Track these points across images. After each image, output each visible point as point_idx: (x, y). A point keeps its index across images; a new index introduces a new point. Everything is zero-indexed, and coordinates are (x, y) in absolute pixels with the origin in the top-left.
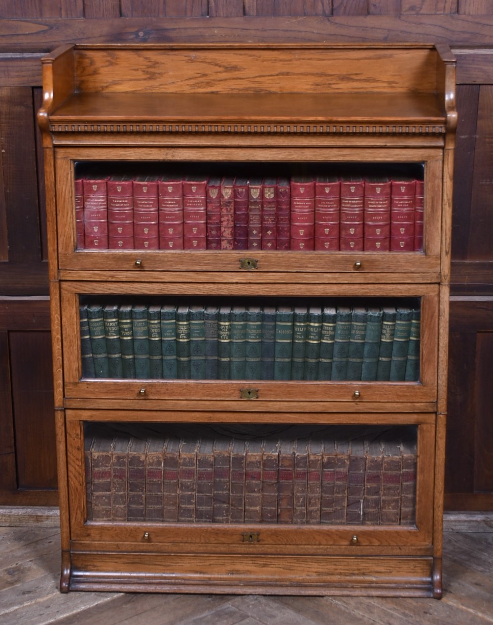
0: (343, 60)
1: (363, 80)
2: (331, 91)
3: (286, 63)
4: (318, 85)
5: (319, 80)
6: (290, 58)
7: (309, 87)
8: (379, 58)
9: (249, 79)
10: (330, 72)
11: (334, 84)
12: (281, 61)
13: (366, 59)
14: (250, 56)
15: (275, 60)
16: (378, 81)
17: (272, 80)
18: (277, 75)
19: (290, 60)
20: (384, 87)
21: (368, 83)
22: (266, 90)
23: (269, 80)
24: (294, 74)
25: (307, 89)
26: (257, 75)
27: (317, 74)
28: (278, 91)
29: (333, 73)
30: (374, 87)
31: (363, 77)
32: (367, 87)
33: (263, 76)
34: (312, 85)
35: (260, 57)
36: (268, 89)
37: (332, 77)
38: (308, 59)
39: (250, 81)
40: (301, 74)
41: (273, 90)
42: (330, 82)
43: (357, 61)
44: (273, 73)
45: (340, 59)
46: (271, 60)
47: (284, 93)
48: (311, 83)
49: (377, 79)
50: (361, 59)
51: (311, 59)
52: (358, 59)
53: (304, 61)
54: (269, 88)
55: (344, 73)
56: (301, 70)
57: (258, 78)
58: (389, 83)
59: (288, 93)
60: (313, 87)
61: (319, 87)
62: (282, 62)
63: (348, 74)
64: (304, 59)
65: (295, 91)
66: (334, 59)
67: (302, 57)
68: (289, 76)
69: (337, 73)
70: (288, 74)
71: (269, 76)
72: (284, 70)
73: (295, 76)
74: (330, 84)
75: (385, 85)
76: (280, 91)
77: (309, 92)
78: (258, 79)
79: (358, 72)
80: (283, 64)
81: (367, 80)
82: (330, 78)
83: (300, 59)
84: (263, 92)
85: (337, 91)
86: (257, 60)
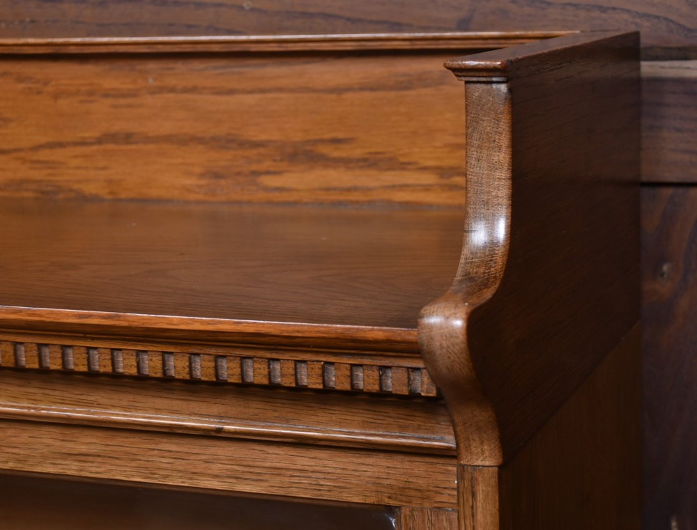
0: (291, 91)
1: (359, 160)
2: (262, 196)
3: (122, 101)
4: (217, 176)
5: (222, 159)
6: (131, 86)
7: (191, 181)
8: (405, 85)
9: (21, 154)
10: (253, 134)
11: (268, 173)
12: (106, 96)
13: (363, 88)
14: (20, 79)
15: (91, 93)
16: (403, 166)
17: (85, 156)
18: (99, 141)
19: (134, 94)
20: (427, 188)
21: (373, 172)
22: (71, 190)
23: (76, 157)
24: (148, 140)
25: (188, 189)
26: (43, 140)
27: (214, 139)
28: (104, 193)
29: (263, 137)
30: (393, 187)
31: (358, 153)
32: (372, 184)
33: (61, 145)
34: (202, 176)
35: (46, 84)
36: (76, 186)
37: (262, 150)
38: (186, 90)
39: (24, 161)
40: (168, 139)
41: (90, 189)
42: (255, 167)
43: (333, 96)
44: (87, 135)
45: (280, 90)
46: (78, 92)
47: (120, 200)
48: (198, 170)
49: (402, 160)
50: (349, 89)
51: (194, 90)
52: (339, 90)
53: (170, 96)
54: (79, 182)
55: (298, 137)
56: (167, 128)
57: (47, 151)
58: (442, 171)
59: (132, 200)
60: (203, 182)
61: (223, 182)
62: (110, 101)
63: (308, 141)
64: (173, 90)
65: (154, 192)
66: (262, 91)
67: (171, 81)
68: (133, 147)
69: (276, 136)
70: (128, 138)
71: (76, 144)
72: (119, 126)
73: (151, 147)
74: (255, 173)
75: (429, 179)
76: (111, 193)
77: (192, 197)
78: (44, 155)
79: (341, 135)
80: (115, 106)
81: (370, 162)
82: (255, 151)
83: (161, 90)
84: (61, 196)
85: (276, 196)
86: (39, 93)
